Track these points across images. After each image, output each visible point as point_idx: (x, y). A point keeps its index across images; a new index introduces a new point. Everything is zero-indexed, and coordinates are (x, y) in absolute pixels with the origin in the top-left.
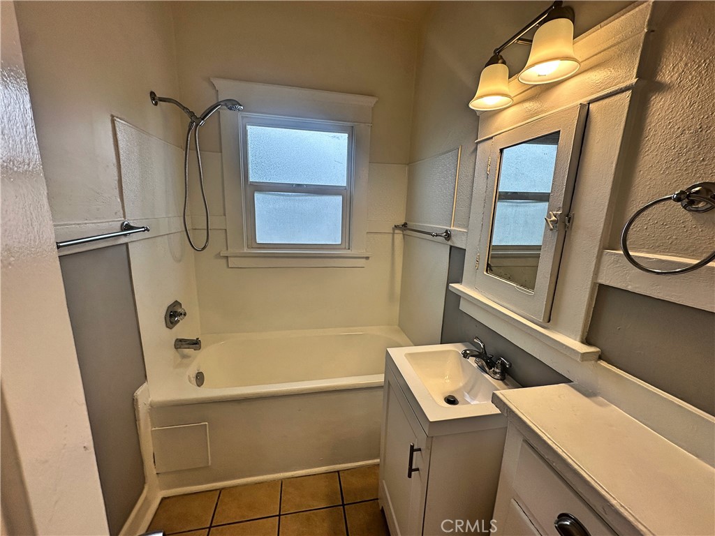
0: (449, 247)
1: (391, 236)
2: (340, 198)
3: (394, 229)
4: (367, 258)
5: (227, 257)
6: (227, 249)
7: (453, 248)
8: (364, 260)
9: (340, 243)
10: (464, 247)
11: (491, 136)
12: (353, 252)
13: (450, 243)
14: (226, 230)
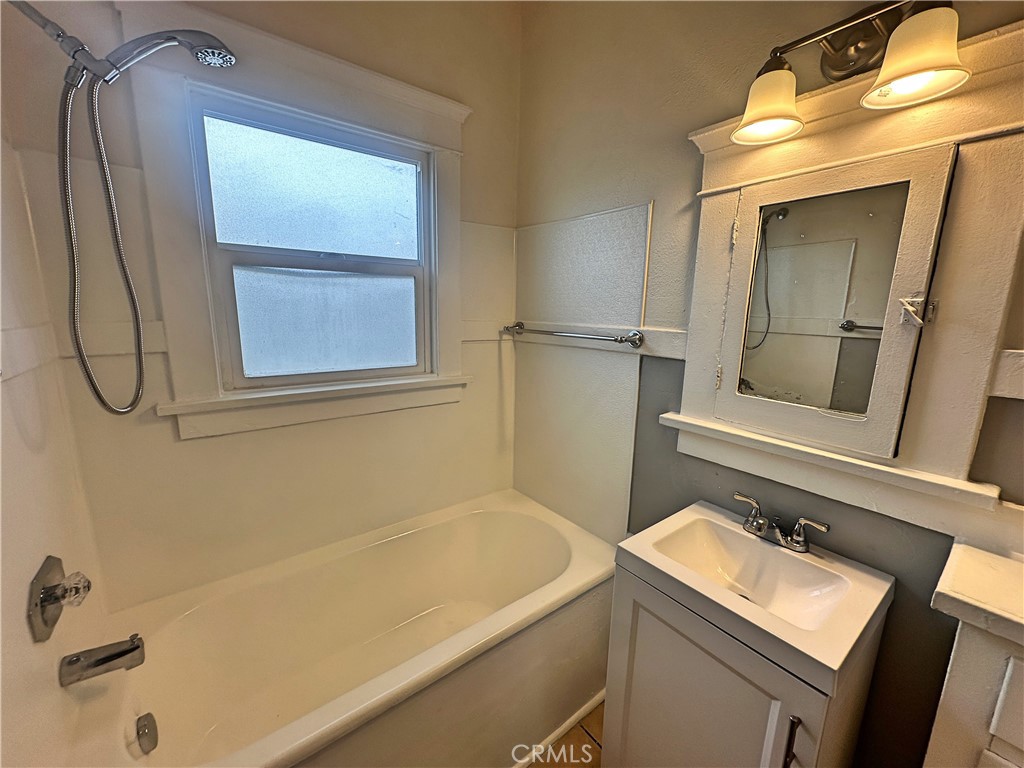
0: (639, 358)
1: (496, 345)
2: (410, 283)
3: (501, 333)
4: (464, 385)
5: (175, 417)
6: (173, 398)
7: (645, 359)
8: (460, 389)
9: (414, 362)
10: (679, 356)
11: (737, 185)
12: (440, 378)
13: (641, 351)
14: (165, 354)
